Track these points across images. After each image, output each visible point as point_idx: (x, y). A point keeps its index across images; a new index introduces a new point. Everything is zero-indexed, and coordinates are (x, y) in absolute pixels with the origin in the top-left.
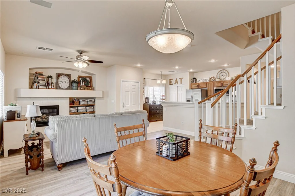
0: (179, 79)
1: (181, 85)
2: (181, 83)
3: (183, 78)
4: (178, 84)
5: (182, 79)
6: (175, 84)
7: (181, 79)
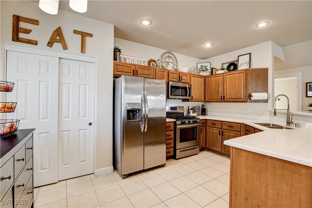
0: (75, 32)
1: (82, 57)
2: (83, 50)
3: (91, 35)
4: (65, 48)
5: (88, 39)
6: (50, 44)
7: (84, 35)
